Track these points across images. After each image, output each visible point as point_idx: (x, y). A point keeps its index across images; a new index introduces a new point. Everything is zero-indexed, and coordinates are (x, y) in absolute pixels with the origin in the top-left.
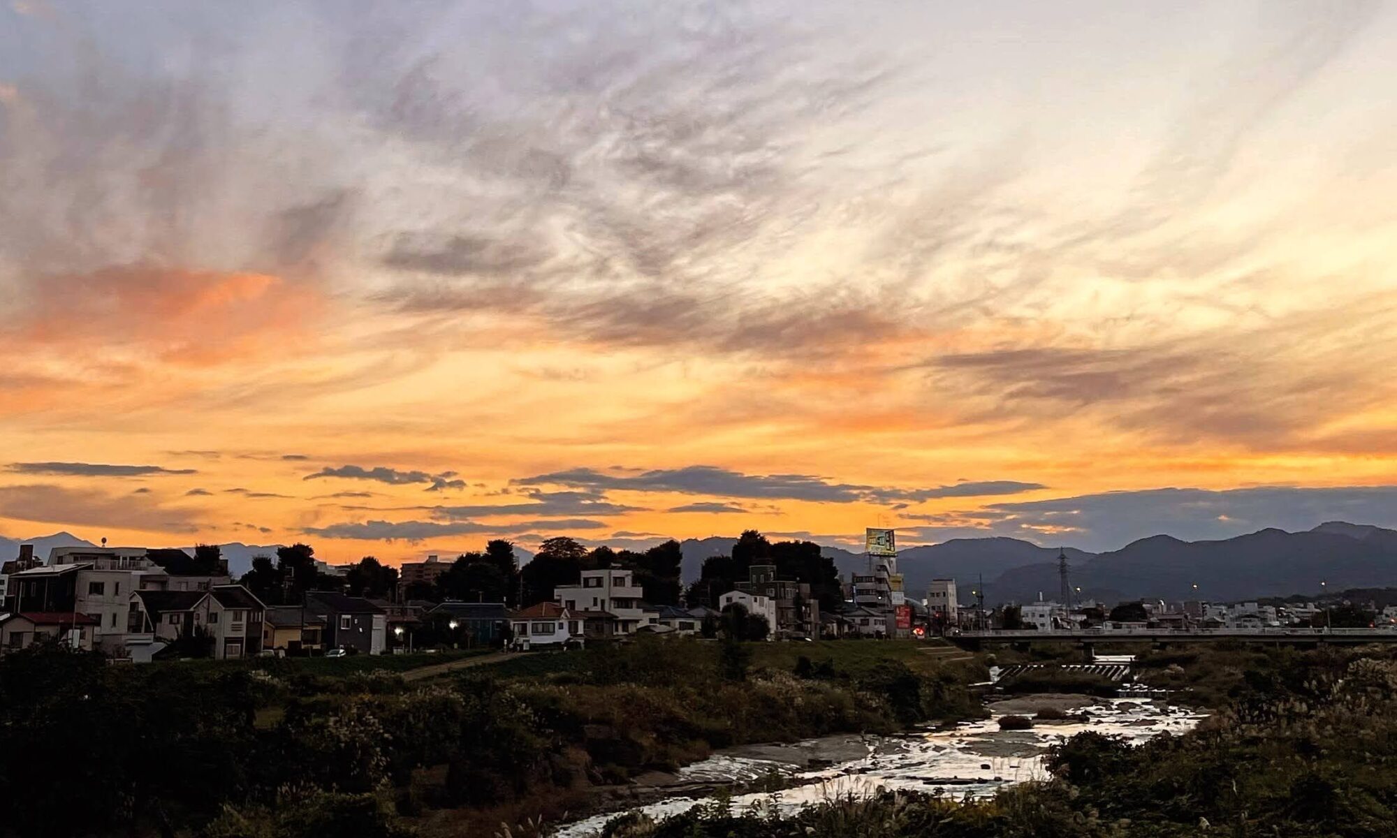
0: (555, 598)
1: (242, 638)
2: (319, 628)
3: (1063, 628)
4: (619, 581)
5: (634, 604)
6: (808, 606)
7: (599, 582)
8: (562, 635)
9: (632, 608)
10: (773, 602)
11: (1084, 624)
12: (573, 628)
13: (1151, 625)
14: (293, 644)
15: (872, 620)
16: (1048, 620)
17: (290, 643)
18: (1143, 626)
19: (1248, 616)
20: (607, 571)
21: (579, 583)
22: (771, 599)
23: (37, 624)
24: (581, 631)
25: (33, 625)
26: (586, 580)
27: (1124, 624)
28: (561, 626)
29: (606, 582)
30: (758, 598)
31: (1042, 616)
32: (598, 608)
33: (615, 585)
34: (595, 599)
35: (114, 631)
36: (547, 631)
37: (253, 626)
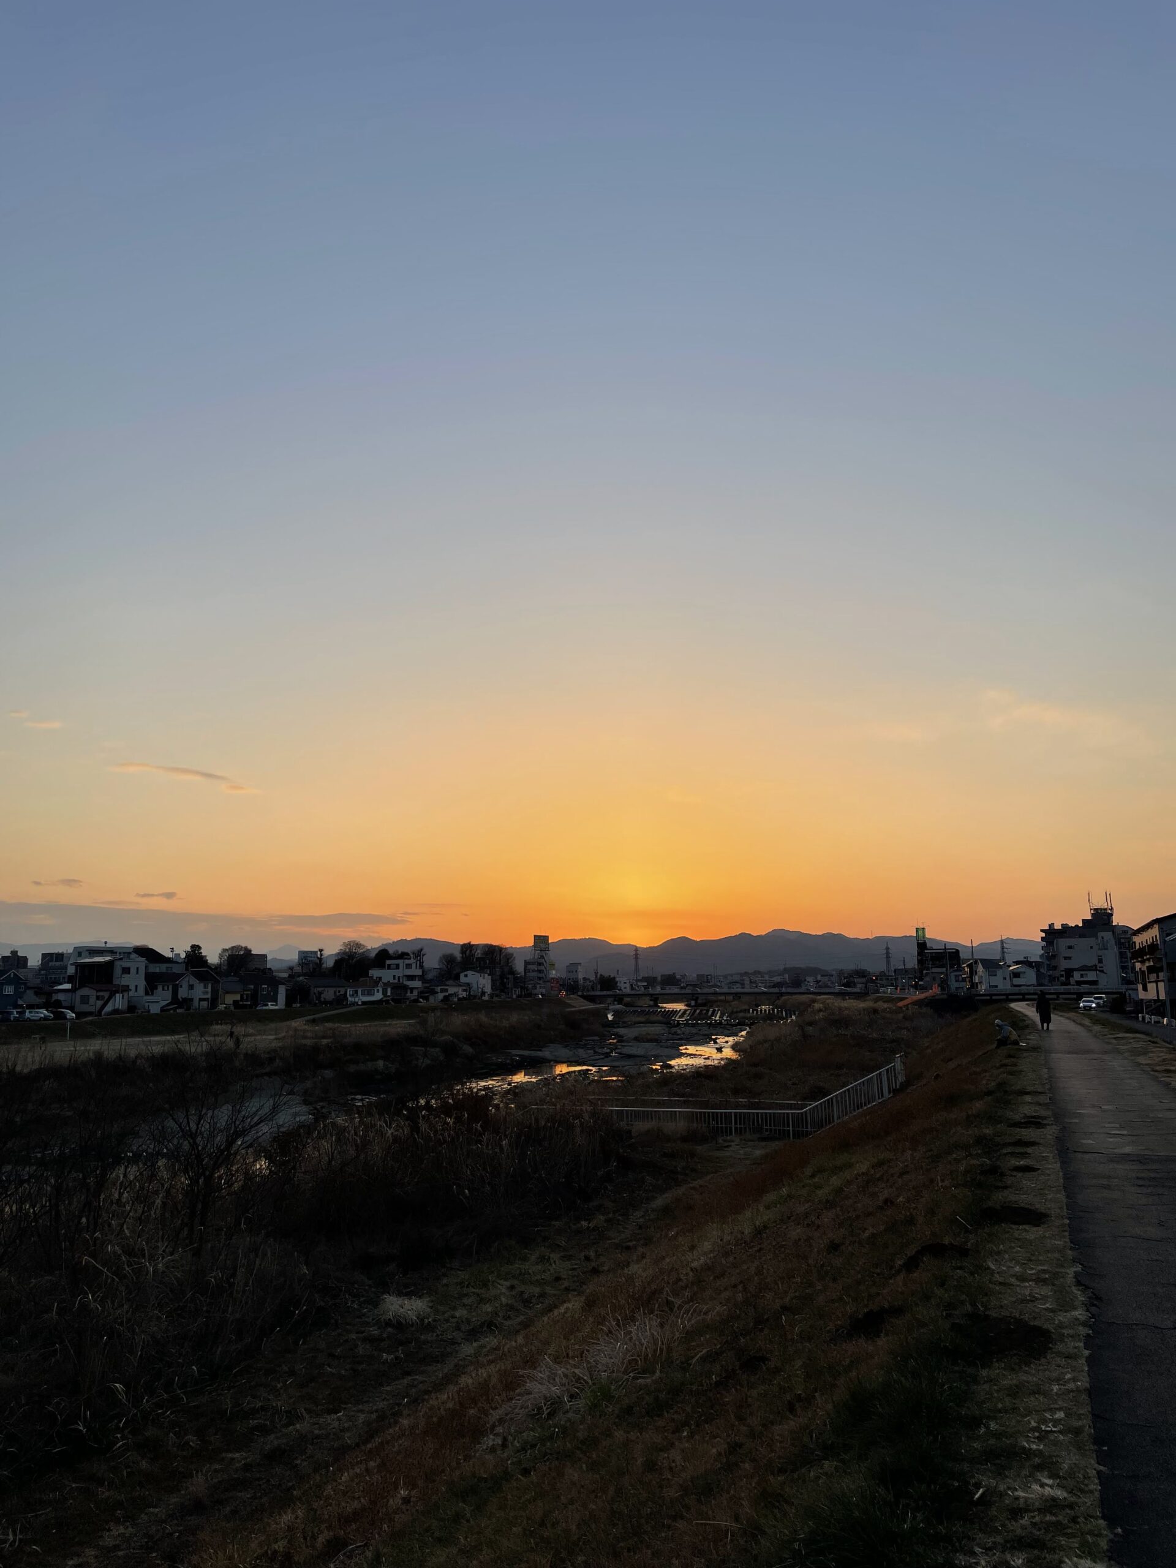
0: (370, 975)
1: (208, 998)
2: (249, 993)
3: (636, 990)
4: (409, 966)
5: (417, 979)
6: (508, 979)
7: (397, 967)
8: (378, 996)
9: (415, 980)
10: (490, 977)
11: (646, 987)
12: (385, 993)
13: (682, 988)
14: (235, 1002)
15: (538, 986)
16: (628, 985)
17: (234, 1001)
18: (678, 988)
19: (734, 982)
20: (403, 960)
21: (385, 967)
22: (489, 975)
23: (98, 991)
24: (389, 994)
25: (95, 992)
26: (389, 966)
27: (667, 988)
28: (378, 991)
29: (401, 967)
30: (482, 975)
31: (625, 983)
32: (396, 981)
33: (407, 968)
34: (394, 976)
35: (136, 995)
36: (370, 993)
37: (215, 992)
